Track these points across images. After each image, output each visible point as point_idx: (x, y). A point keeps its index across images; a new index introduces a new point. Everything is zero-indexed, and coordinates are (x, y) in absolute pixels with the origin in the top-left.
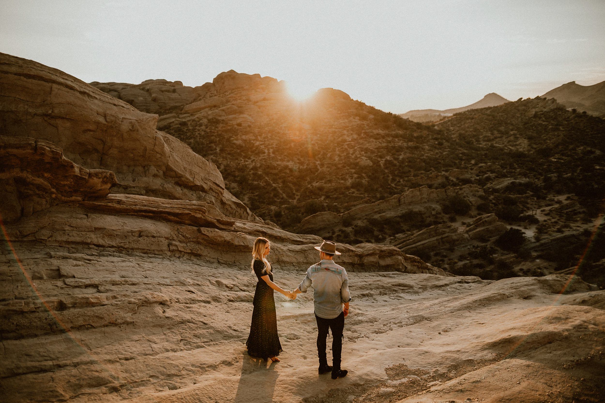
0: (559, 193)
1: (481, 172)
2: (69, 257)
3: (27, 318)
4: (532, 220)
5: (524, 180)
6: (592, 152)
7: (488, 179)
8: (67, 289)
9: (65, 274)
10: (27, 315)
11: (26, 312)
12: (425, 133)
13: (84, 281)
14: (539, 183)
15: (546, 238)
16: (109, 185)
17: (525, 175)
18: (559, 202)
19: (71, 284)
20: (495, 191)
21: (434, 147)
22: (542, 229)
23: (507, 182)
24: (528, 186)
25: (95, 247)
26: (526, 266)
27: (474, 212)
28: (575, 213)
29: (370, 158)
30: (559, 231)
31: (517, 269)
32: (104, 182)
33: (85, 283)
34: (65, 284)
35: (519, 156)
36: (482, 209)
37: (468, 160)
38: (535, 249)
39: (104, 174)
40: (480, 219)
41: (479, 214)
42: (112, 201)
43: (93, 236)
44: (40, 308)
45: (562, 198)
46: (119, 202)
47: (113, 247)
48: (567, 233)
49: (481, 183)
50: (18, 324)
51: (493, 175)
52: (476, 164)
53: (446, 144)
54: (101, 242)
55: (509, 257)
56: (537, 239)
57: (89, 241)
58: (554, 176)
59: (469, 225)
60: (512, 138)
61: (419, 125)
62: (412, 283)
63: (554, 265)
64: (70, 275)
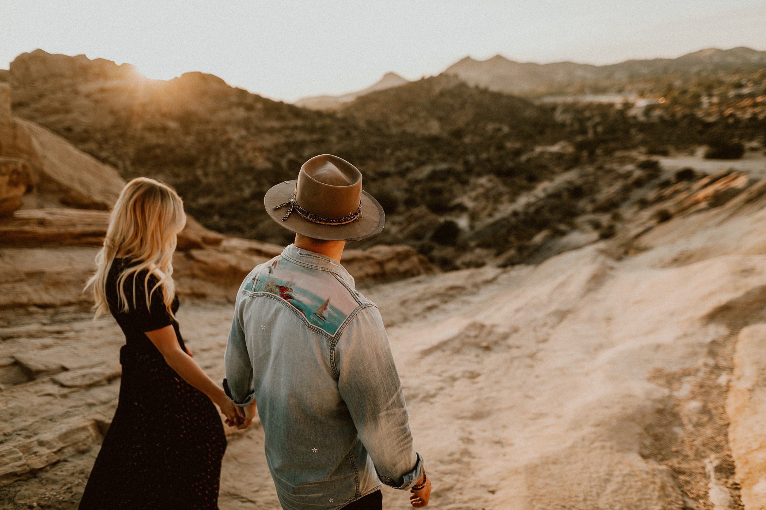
0: (479, 175)
1: (399, 162)
2: (15, 335)
3: (55, 482)
4: (461, 209)
5: (443, 166)
6: (499, 130)
7: (408, 170)
8: (76, 396)
9: (42, 367)
10: (48, 475)
11: (41, 470)
12: (328, 121)
13: (97, 370)
14: (459, 167)
15: (479, 225)
16: (23, 189)
17: (444, 160)
18: (482, 186)
19: (78, 382)
20: (418, 182)
21: (341, 138)
22: (474, 217)
23: (427, 170)
24: (449, 172)
25: (41, 311)
26: (468, 257)
27: (401, 208)
28: (500, 194)
29: (268, 159)
30: (490, 215)
31: (458, 262)
32: (13, 184)
33: (102, 374)
34: (63, 386)
35: (434, 140)
36: (410, 203)
37: (383, 150)
38: (471, 239)
39: (12, 167)
40: (411, 216)
41: (408, 210)
42: (27, 221)
43: (26, 288)
44: (65, 450)
45: (483, 180)
46: (42, 222)
47: (69, 304)
48: (498, 216)
49: (402, 174)
50: (43, 503)
51: (411, 164)
52: (392, 154)
53: (354, 133)
54: (47, 298)
55: (448, 252)
56: (472, 227)
57: (24, 299)
58: (471, 158)
59: (400, 223)
60: (422, 121)
61: (319, 114)
62: (459, 283)
63: (493, 251)
64: (54, 367)
